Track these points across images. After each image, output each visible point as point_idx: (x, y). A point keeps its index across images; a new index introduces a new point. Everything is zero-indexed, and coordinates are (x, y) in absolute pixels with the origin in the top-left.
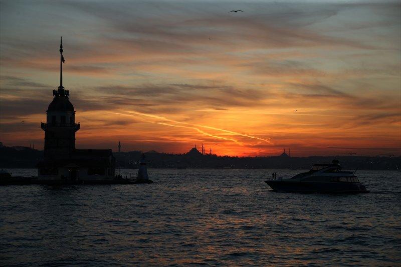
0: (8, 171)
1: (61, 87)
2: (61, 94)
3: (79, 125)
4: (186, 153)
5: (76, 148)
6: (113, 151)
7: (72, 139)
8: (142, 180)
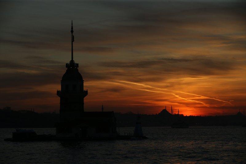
1: (72, 61)
2: (72, 67)
3: (87, 91)
4: (158, 114)
5: (85, 111)
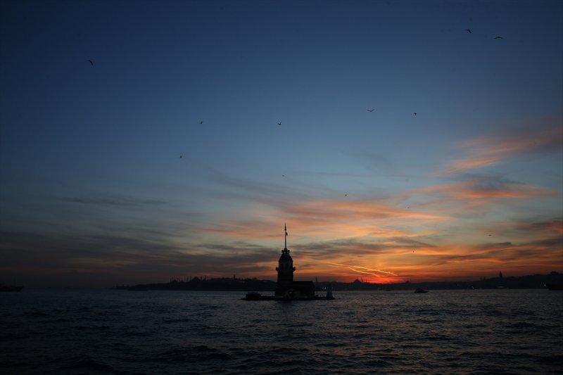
0: (259, 293)
1: (286, 248)
2: (286, 251)
3: (295, 268)
5: (294, 281)
6: (314, 282)
7: (292, 275)
8: (329, 298)
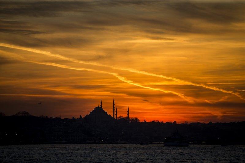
4: (83, 117)
